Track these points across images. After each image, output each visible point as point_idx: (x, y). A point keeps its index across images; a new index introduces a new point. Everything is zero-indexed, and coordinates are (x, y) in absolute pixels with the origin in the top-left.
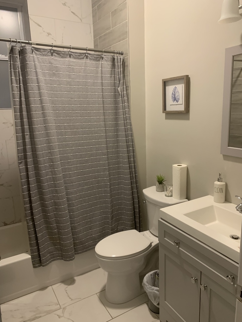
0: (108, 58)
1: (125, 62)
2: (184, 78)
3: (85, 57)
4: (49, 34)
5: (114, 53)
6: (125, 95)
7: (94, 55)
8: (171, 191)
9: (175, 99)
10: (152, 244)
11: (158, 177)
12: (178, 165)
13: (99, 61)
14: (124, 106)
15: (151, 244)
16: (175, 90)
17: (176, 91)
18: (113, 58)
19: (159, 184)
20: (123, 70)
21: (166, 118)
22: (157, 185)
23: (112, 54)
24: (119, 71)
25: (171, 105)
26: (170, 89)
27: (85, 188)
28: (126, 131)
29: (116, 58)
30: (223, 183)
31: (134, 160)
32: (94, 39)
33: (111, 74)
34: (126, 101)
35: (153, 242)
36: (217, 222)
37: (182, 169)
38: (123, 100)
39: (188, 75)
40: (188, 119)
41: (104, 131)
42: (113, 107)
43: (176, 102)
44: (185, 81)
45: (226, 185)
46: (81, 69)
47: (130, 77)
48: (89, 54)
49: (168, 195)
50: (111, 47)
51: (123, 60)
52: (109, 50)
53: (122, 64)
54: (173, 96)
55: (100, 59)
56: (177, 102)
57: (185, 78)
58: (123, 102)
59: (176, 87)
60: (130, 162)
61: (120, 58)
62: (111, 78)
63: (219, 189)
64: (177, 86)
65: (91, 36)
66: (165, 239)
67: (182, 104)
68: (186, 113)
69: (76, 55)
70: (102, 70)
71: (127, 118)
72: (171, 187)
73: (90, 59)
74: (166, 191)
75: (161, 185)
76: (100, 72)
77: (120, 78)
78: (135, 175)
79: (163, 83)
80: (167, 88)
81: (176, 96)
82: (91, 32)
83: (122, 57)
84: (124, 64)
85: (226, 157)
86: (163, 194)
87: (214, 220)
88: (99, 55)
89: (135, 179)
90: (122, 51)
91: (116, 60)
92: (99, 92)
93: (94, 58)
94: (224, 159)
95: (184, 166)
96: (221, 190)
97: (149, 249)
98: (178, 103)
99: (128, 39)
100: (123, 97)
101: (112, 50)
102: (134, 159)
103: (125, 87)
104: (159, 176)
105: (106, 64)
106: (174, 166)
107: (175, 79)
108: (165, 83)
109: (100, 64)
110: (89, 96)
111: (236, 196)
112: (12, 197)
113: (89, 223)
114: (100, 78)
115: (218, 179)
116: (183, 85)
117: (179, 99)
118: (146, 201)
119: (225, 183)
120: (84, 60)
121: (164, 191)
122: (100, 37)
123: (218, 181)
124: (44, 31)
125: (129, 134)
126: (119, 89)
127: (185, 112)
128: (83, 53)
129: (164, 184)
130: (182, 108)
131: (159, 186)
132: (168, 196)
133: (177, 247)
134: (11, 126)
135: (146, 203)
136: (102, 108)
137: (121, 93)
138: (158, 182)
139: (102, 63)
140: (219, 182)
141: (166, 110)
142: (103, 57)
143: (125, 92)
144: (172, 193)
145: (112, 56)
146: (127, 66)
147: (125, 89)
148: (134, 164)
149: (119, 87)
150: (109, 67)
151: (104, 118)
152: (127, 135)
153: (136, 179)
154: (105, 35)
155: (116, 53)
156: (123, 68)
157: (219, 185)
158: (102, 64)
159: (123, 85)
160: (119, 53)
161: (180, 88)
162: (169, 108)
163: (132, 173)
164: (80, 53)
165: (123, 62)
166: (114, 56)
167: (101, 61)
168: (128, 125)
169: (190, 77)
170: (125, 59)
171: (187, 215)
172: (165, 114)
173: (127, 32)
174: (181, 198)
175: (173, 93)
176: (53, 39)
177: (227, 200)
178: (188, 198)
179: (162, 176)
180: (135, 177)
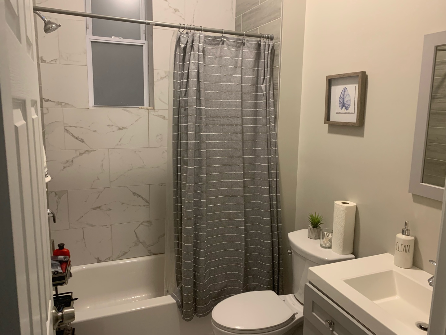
0: (251, 44)
1: (275, 50)
2: (358, 76)
3: (221, 43)
4: (176, 10)
5: (260, 37)
6: (271, 96)
7: (234, 39)
8: (330, 240)
9: (343, 105)
10: (296, 315)
11: (312, 216)
12: (342, 203)
13: (239, 48)
14: (268, 111)
15: (294, 315)
16: (344, 92)
17: (346, 93)
18: (259, 44)
19: (313, 227)
20: (271, 61)
21: (330, 132)
22: (309, 228)
23: (258, 39)
24: (266, 63)
25: (337, 113)
26: (337, 90)
27: (211, 223)
28: (269, 146)
29: (262, 43)
30: (411, 238)
31: (277, 188)
32: (236, 16)
33: (254, 67)
34: (272, 104)
35: (297, 313)
36: (397, 297)
37: (347, 208)
38: (268, 103)
39: (365, 72)
40: (362, 135)
41: (241, 144)
42: (253, 112)
43: (345, 110)
44: (359, 79)
45: (416, 242)
46: (215, 58)
47: (280, 70)
48: (227, 38)
49: (324, 245)
50: (258, 28)
51: (273, 47)
52: (254, 33)
53: (271, 53)
54: (342, 101)
55: (241, 45)
56: (347, 109)
57: (360, 75)
58: (267, 105)
59: (345, 89)
60: (271, 190)
61: (269, 45)
62: (253, 71)
63: (403, 246)
64: (347, 86)
65: (233, 13)
66: (314, 313)
67: (354, 113)
68: (359, 126)
69: (209, 40)
70: (242, 60)
71: (271, 127)
72: (330, 234)
73: (228, 45)
74: (322, 239)
75: (315, 229)
76: (240, 62)
77: (266, 71)
78: (277, 210)
79: (328, 81)
80: (333, 88)
81: (345, 101)
82: (232, 9)
83: (271, 42)
84: (273, 53)
85: (418, 198)
86: (318, 242)
87: (392, 293)
88: (240, 40)
89: (275, 215)
90: (272, 35)
91: (262, 47)
92: (237, 90)
93: (233, 43)
94: (414, 201)
95: (352, 204)
96: (406, 248)
97: (290, 323)
98: (348, 111)
99: (281, 18)
100: (268, 99)
101: (258, 32)
102: (277, 186)
103: (272, 84)
104: (314, 216)
105: (249, 53)
106: (336, 204)
107: (345, 76)
108: (331, 82)
109: (241, 52)
110: (223, 95)
111: (430, 261)
112: (111, 225)
113: (213, 273)
114: (239, 72)
115: (403, 231)
116: (357, 86)
117: (350, 106)
118: (292, 251)
119: (413, 238)
120: (220, 46)
121: (319, 238)
122: (244, 14)
123: (403, 234)
124: (170, 7)
125: (272, 151)
126: (263, 87)
127: (357, 125)
128: (219, 38)
129: (320, 227)
130: (352, 118)
131: (313, 231)
132: (325, 248)
133: (331, 329)
134: (117, 130)
135: (291, 253)
136: (240, 113)
137: (266, 93)
138: (312, 224)
139: (243, 50)
140: (404, 236)
141: (329, 120)
142: (245, 43)
143: (271, 92)
144: (331, 242)
145: (258, 41)
146: (278, 55)
147: (271, 88)
148: (277, 194)
149: (262, 84)
150: (252, 57)
151: (242, 126)
152: (269, 151)
153: (277, 216)
154: (250, 12)
155: (263, 37)
156: (271, 58)
157: (404, 240)
158: (242, 53)
159: (270, 82)
160: (268, 38)
161: (353, 90)
162: (334, 118)
163: (273, 207)
164: (215, 37)
165: (272, 50)
166: (260, 41)
167: (241, 48)
168: (271, 138)
169: (367, 75)
170: (275, 46)
171: (349, 282)
172: (327, 125)
173: (280, 9)
174: (344, 252)
175: (342, 96)
176: (180, 17)
177: (416, 264)
178: (356, 254)
179: (318, 216)
180: (277, 214)
